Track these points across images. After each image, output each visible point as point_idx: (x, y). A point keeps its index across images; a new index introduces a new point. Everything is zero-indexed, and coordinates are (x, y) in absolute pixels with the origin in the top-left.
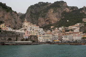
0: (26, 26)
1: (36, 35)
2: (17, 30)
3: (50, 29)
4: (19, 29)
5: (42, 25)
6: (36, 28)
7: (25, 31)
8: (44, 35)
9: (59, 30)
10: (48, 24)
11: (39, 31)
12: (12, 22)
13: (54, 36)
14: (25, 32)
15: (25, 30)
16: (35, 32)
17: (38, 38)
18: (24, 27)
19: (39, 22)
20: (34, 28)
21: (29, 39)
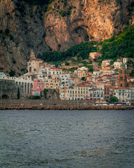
0: (35, 70)
1: (55, 88)
2: (17, 77)
3: (87, 61)
4: (20, 75)
5: (60, 46)
6: (56, 73)
7: (33, 80)
8: (72, 88)
9: (113, 67)
10: (80, 40)
11: (62, 81)
12: (5, 60)
13: (95, 90)
14: (32, 82)
15: (33, 77)
16: (54, 83)
17: (59, 94)
18: (30, 71)
19: (48, 33)
20: (52, 73)
21: (42, 96)
